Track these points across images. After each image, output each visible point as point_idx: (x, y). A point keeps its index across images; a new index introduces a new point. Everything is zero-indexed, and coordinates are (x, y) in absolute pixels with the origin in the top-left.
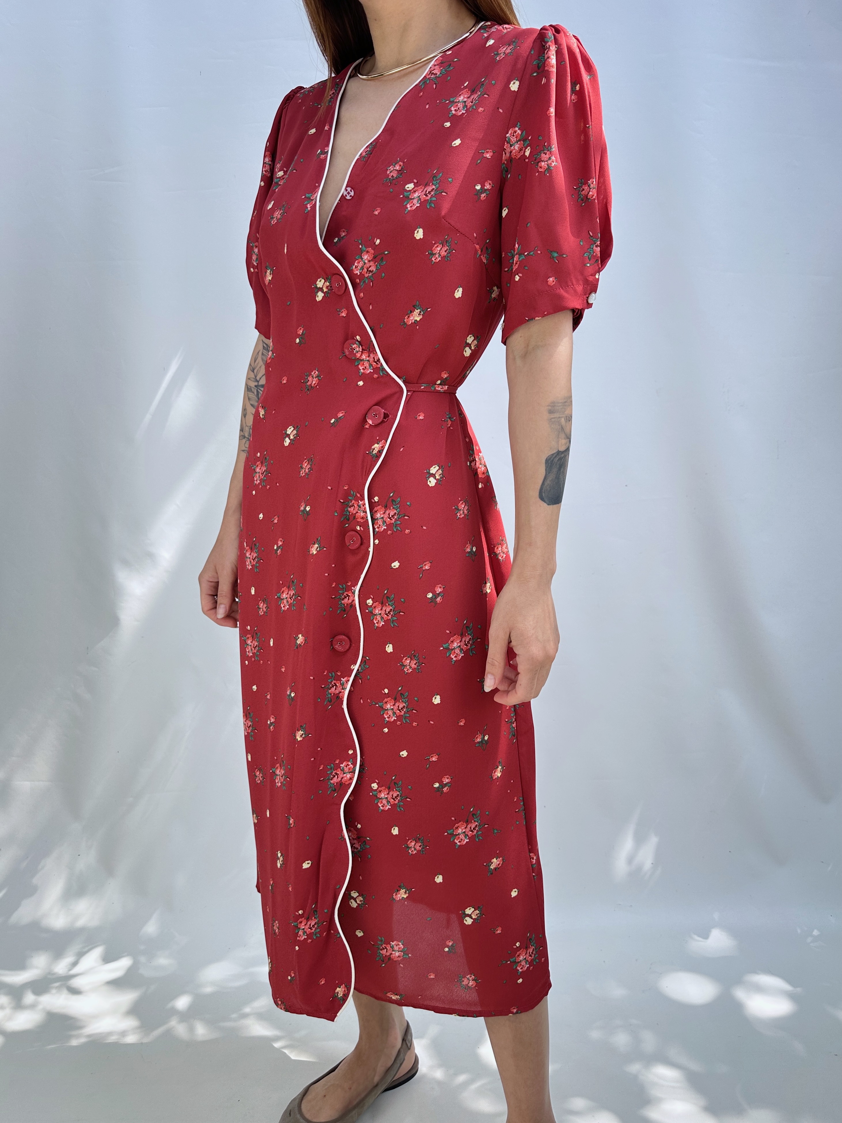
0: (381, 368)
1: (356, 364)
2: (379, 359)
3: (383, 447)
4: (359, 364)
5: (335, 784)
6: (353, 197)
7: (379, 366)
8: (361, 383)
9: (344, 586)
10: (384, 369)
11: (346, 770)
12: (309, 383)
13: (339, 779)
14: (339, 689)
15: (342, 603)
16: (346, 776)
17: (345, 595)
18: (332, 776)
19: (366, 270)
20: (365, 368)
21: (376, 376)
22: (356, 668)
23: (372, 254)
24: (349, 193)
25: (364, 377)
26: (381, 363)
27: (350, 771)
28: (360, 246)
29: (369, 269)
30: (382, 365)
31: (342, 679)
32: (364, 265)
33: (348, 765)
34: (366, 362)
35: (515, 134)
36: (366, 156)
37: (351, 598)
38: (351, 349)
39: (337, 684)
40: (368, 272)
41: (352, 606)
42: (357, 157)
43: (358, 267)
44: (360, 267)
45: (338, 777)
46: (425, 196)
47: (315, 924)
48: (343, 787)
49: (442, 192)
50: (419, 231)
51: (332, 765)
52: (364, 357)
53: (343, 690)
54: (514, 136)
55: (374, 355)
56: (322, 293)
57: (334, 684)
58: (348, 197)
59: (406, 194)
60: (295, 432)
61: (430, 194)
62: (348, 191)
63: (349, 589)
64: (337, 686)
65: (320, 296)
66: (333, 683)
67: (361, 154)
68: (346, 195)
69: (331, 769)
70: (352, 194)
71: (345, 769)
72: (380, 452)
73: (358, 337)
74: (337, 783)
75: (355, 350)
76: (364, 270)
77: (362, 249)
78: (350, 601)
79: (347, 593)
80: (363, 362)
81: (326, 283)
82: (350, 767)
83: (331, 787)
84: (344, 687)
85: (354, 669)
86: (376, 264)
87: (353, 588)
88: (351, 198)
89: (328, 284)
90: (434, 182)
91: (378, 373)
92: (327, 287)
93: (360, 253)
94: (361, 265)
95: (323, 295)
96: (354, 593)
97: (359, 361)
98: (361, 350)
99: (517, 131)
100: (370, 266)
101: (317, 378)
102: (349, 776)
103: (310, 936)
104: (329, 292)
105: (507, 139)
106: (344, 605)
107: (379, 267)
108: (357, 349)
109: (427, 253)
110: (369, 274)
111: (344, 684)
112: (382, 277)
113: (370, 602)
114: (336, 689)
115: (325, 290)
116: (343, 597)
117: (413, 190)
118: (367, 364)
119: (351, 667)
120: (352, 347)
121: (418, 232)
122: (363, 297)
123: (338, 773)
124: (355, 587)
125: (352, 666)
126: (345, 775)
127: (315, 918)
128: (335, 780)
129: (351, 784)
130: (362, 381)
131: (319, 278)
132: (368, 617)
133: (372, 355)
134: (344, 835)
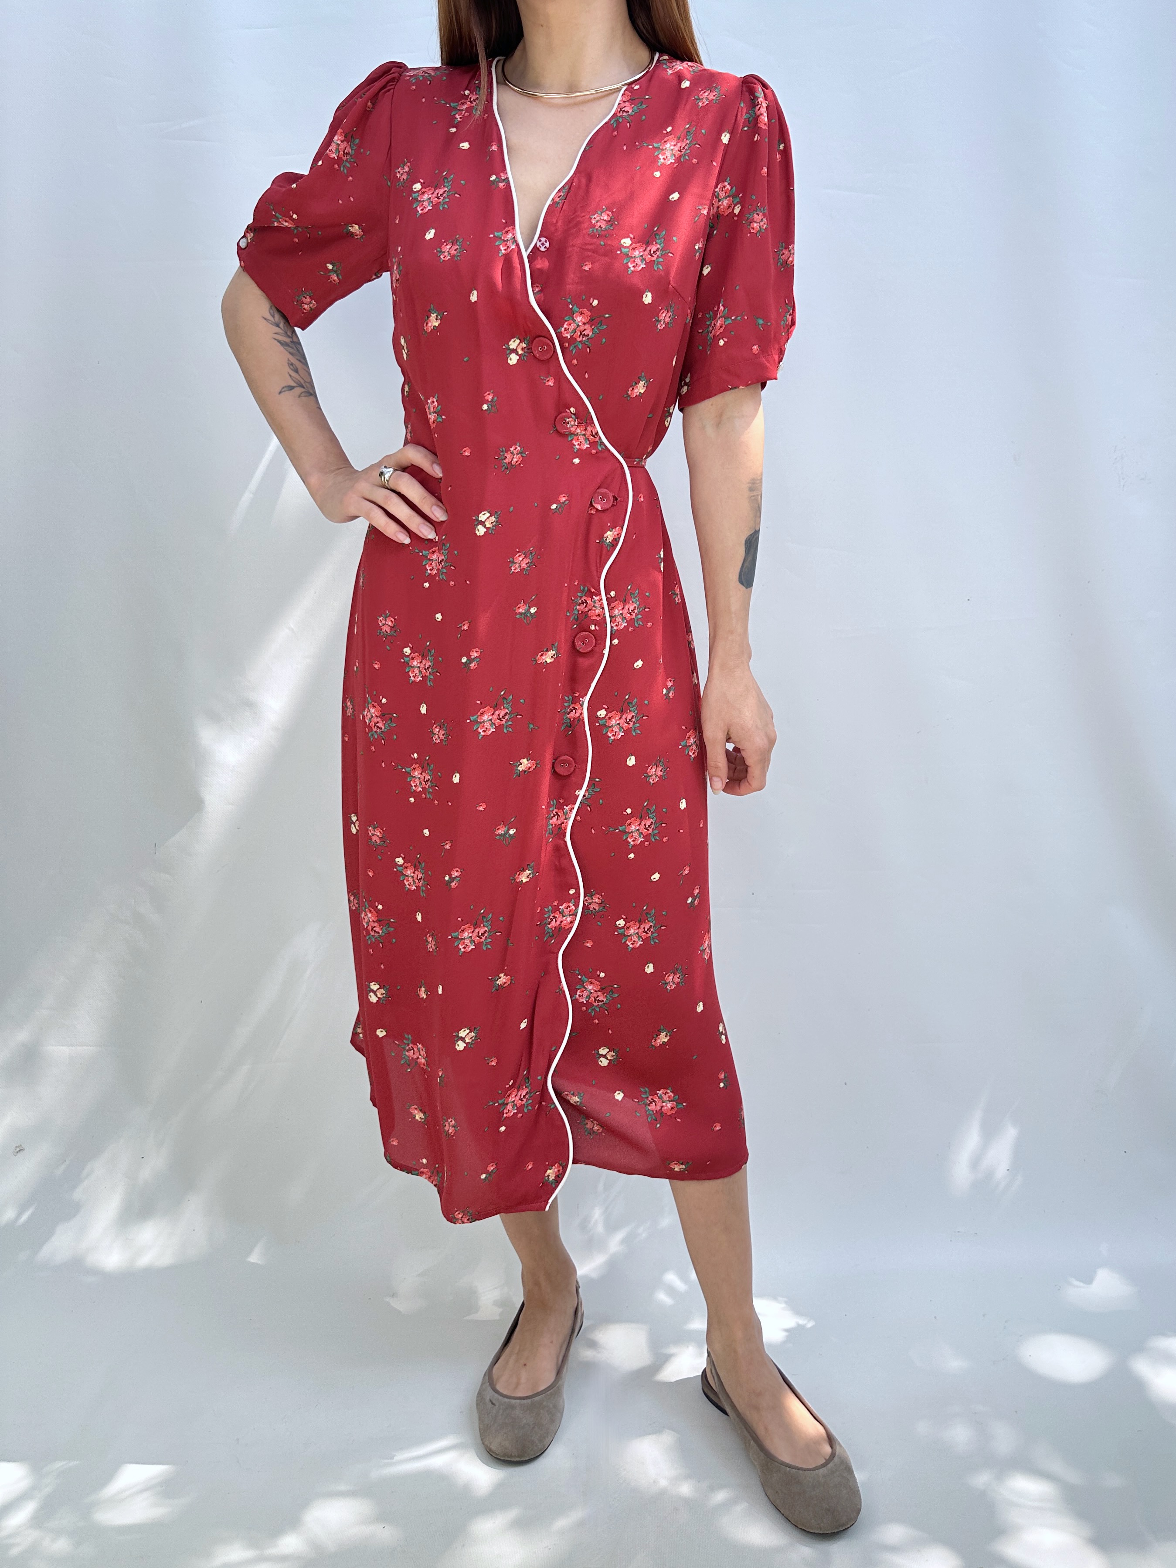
0: (599, 442)
1: (570, 439)
2: (597, 432)
3: (619, 535)
4: (573, 439)
5: (553, 929)
6: (548, 249)
7: (597, 439)
8: (577, 461)
9: (570, 697)
10: (602, 443)
11: (567, 912)
12: (507, 461)
13: (558, 923)
14: (562, 819)
15: (567, 718)
16: (566, 920)
17: (571, 708)
18: (549, 920)
19: (579, 334)
20: (580, 443)
21: (594, 451)
22: (581, 793)
23: (588, 317)
24: (543, 244)
25: (580, 454)
26: (600, 437)
27: (571, 913)
28: (571, 306)
29: (583, 333)
30: (600, 438)
31: (565, 807)
32: (577, 327)
33: (569, 906)
34: (581, 436)
35: (724, 189)
36: (560, 202)
37: (579, 712)
38: (564, 423)
39: (559, 814)
40: (581, 336)
41: (580, 720)
42: (549, 202)
43: (569, 330)
44: (572, 329)
45: (556, 921)
46: (650, 256)
47: (526, 1094)
48: (562, 932)
49: (668, 253)
50: (648, 295)
51: (550, 907)
52: (578, 431)
53: (566, 821)
54: (723, 190)
55: (592, 428)
56: (516, 356)
57: (555, 814)
58: (542, 249)
59: (623, 250)
60: (493, 519)
61: (655, 254)
62: (541, 242)
63: (576, 700)
64: (559, 815)
65: (513, 359)
66: (554, 812)
67: (553, 199)
68: (540, 246)
69: (548, 912)
70: (547, 245)
71: (565, 911)
72: (615, 541)
73: (572, 410)
74: (555, 928)
75: (568, 423)
76: (576, 334)
77: (573, 309)
78: (578, 715)
79: (573, 705)
80: (577, 436)
81: (521, 344)
82: (571, 908)
83: (548, 933)
84: (567, 816)
85: (579, 795)
86: (593, 327)
87: (581, 699)
88: (546, 249)
89: (524, 345)
90: (657, 241)
91: (596, 448)
92: (523, 349)
93: (571, 313)
94: (573, 327)
95: (518, 358)
96: (582, 705)
97: (573, 436)
98: (577, 424)
99: (726, 186)
100: (585, 330)
101: (519, 455)
102: (569, 919)
103: (520, 1109)
104: (526, 354)
105: (716, 194)
106: (570, 719)
107: (598, 332)
108: (572, 423)
109: (654, 320)
110: (583, 338)
111: (567, 813)
112: (603, 343)
113: (602, 713)
114: (557, 819)
115: (520, 352)
116: (569, 710)
117: (631, 247)
118: (582, 439)
119: (576, 793)
120: (565, 420)
121: (646, 296)
122: (576, 365)
123: (556, 916)
124: (584, 698)
125: (577, 791)
126: (564, 918)
127: (526, 1087)
128: (553, 924)
129: (571, 928)
130: (578, 459)
131: (513, 338)
132: (598, 731)
133: (589, 429)
134: (562, 987)
